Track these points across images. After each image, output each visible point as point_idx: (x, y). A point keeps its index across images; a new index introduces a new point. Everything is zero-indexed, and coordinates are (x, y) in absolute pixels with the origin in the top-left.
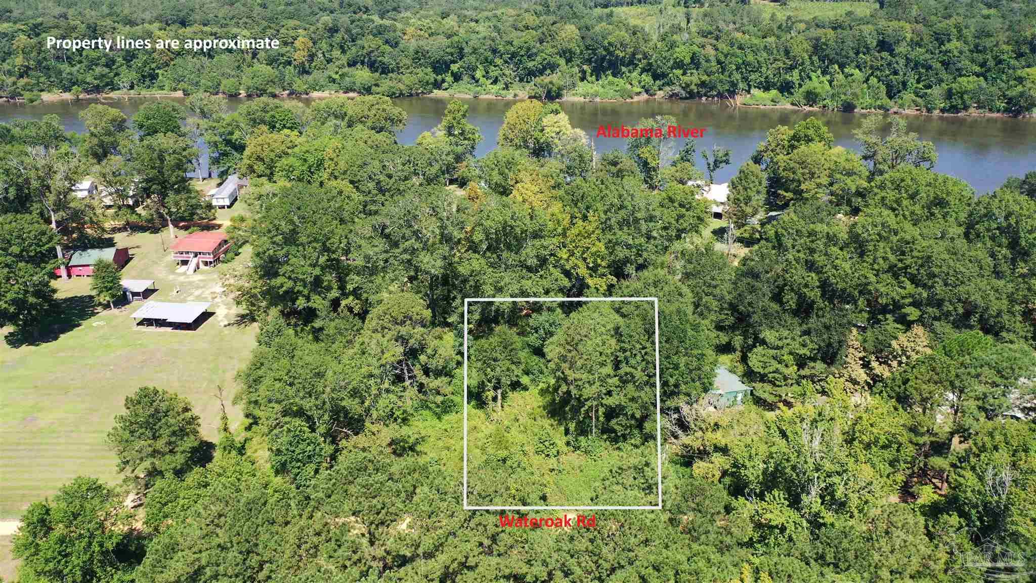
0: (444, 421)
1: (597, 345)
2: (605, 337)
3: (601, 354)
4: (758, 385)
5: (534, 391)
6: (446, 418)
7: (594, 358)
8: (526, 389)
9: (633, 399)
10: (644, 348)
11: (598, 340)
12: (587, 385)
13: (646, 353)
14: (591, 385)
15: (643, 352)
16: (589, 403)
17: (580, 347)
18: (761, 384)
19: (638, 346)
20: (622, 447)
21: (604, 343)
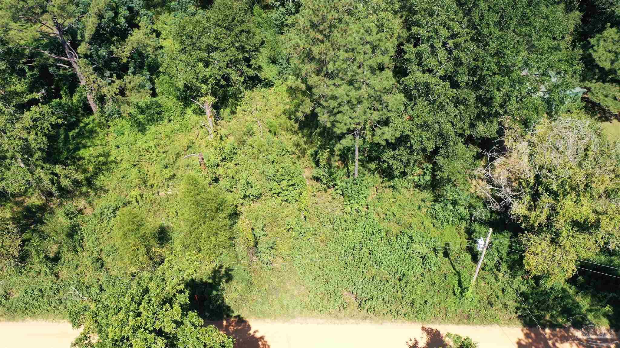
0: (148, 135)
1: (369, 32)
2: (382, 14)
3: (374, 48)
4: (595, 86)
5: (281, 88)
6: (152, 129)
7: (360, 58)
8: (269, 84)
9: (425, 126)
10: (454, 36)
11: (370, 23)
12: (346, 108)
13: (456, 46)
14: (353, 107)
15: (451, 43)
16: (346, 142)
17: (336, 34)
18: (600, 84)
19: (445, 33)
20: (398, 186)
21: (380, 27)
